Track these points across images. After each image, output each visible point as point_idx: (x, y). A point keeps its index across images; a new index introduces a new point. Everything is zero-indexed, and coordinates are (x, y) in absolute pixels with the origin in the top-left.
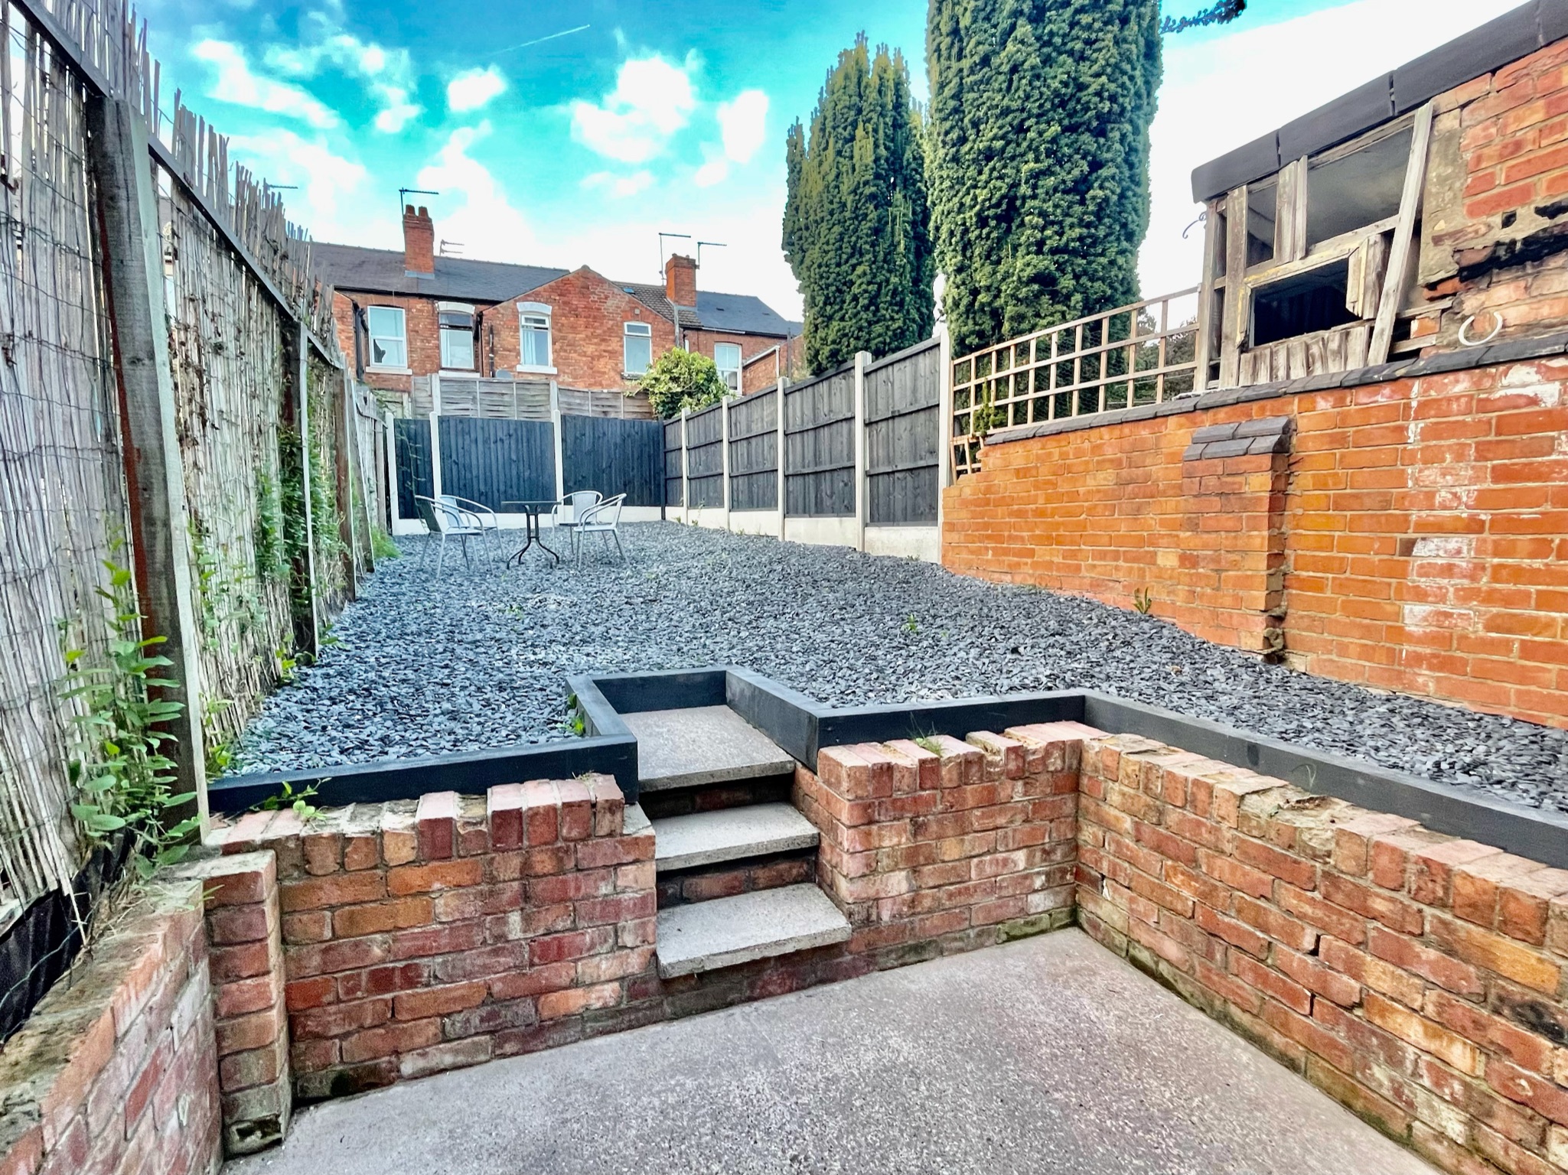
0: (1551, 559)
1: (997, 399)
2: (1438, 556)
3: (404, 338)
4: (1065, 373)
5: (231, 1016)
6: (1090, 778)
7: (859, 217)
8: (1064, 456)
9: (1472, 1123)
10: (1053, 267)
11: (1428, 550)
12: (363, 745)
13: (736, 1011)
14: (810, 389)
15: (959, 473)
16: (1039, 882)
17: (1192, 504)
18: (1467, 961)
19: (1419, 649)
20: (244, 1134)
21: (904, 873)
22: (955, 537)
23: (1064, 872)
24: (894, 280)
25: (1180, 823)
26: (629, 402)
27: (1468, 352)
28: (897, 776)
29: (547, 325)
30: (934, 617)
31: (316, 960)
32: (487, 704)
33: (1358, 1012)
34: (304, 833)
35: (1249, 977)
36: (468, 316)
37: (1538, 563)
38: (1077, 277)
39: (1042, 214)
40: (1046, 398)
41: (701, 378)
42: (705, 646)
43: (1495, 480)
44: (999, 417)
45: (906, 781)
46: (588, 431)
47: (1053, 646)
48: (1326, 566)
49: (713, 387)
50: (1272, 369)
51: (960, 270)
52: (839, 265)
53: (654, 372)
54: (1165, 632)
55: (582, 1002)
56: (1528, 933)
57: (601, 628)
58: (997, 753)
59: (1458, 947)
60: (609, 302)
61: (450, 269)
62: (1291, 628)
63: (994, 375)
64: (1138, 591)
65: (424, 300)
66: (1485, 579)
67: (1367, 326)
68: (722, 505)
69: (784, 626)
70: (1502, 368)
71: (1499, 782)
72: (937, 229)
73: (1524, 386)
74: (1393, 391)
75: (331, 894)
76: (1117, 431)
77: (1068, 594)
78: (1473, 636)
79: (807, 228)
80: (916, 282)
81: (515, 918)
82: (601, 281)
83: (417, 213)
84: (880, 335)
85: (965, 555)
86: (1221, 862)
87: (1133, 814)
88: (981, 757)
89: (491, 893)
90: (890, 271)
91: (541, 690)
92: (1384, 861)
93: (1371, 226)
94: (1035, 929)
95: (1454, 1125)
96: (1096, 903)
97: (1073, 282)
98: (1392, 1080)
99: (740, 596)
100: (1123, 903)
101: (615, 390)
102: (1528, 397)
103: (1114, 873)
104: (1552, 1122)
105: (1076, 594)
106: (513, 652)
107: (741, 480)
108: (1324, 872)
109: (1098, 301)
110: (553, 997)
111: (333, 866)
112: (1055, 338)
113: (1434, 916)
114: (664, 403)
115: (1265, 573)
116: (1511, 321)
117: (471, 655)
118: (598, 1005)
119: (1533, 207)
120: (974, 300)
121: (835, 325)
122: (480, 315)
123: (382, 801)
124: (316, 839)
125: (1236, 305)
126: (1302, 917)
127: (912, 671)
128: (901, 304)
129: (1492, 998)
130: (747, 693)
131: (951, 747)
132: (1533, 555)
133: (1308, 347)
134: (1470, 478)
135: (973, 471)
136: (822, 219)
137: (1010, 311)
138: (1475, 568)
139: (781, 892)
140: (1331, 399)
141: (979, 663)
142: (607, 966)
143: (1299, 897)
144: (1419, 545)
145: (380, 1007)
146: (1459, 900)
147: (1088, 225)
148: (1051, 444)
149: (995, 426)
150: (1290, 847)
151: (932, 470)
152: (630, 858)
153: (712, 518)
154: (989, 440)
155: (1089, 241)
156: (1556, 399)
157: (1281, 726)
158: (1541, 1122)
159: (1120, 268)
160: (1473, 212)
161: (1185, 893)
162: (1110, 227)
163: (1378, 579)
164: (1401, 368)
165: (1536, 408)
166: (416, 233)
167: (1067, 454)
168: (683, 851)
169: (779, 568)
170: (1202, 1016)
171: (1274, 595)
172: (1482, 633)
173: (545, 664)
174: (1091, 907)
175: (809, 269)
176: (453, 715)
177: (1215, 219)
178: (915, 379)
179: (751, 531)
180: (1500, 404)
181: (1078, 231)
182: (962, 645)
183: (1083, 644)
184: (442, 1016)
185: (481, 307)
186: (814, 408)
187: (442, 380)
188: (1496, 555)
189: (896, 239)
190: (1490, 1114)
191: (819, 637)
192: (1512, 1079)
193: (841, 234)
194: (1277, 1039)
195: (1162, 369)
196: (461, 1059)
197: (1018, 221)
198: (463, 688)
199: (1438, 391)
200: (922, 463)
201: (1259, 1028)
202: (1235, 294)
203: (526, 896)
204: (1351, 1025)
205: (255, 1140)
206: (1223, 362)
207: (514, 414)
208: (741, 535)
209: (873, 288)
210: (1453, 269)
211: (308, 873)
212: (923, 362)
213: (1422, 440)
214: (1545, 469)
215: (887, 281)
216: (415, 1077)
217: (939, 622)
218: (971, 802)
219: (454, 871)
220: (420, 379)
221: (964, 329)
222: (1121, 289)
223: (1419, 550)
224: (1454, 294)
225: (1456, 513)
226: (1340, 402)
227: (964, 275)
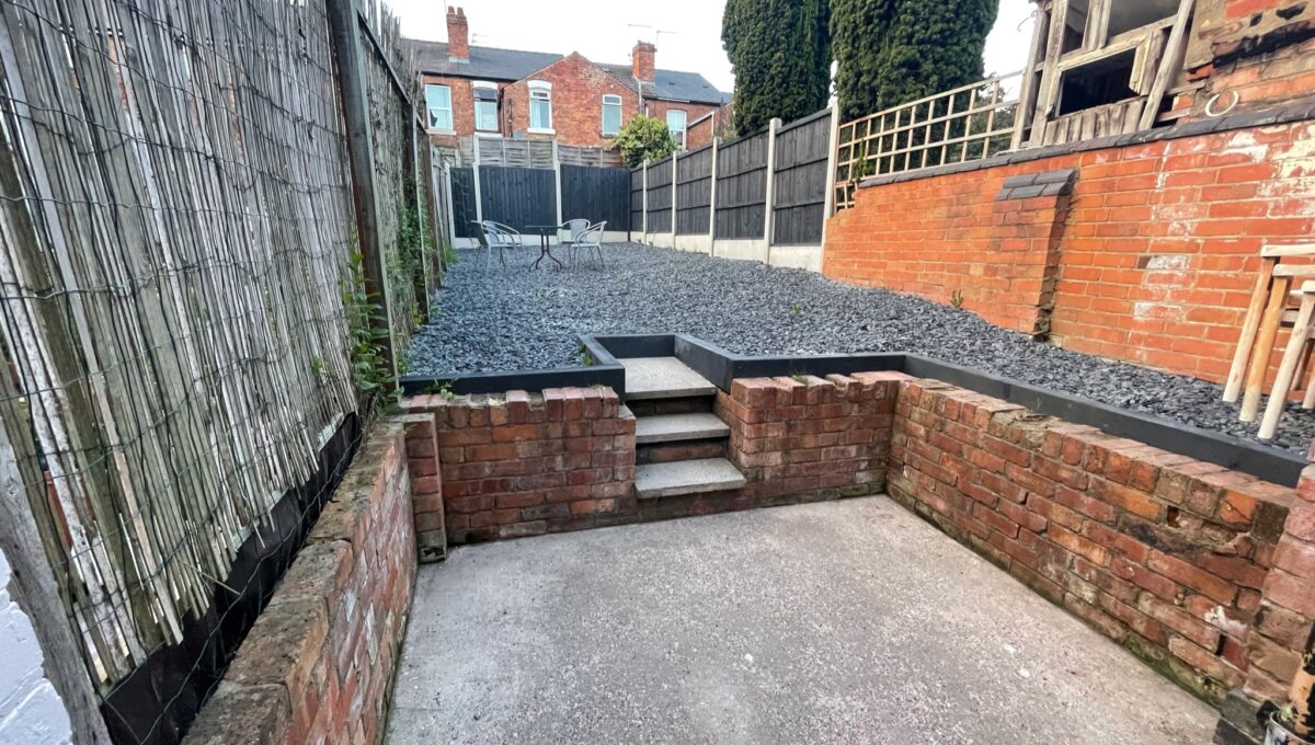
0: (1240, 271)
1: (870, 154)
2: (1164, 268)
3: (450, 109)
4: (919, 136)
5: (419, 494)
6: (902, 404)
7: (778, 14)
8: (912, 196)
9: (1098, 593)
10: (918, 55)
11: (1158, 264)
12: (467, 366)
13: (679, 521)
14: (736, 146)
15: (839, 208)
16: (863, 466)
17: (997, 232)
18: (1109, 503)
19: (1140, 332)
20: (428, 553)
21: (779, 453)
22: (832, 254)
23: (880, 461)
24: (802, 63)
25: (954, 430)
26: (607, 155)
27: (1210, 121)
28: (779, 395)
29: (549, 97)
30: (813, 306)
31: (456, 473)
32: (533, 348)
33: (1044, 535)
34: (449, 405)
35: (985, 518)
36: (492, 91)
37: (1230, 274)
38: (935, 62)
39: (914, 13)
40: (905, 154)
41: (657, 138)
42: (660, 321)
43: (1212, 215)
44: (871, 167)
45: (785, 399)
46: (578, 176)
47: (890, 326)
48: (1085, 275)
49: (666, 144)
50: (1069, 133)
51: (849, 57)
52: (761, 52)
53: (625, 133)
54: (969, 319)
55: (594, 508)
56: (1146, 486)
57: (594, 309)
58: (844, 385)
59: (1106, 497)
60: (593, 80)
61: (479, 55)
62: (1056, 317)
63: (868, 137)
64: (954, 292)
65: (463, 80)
66: (1193, 285)
67: (1142, 101)
68: (670, 231)
69: (712, 310)
70: (1230, 134)
71: (1165, 411)
72: (835, 25)
73: (1244, 146)
74: (1152, 150)
75: (463, 438)
76: (951, 179)
77: (907, 294)
78: (1178, 323)
79: (739, 24)
80: (818, 64)
81: (559, 459)
82: (586, 63)
83: (456, 13)
84: (789, 106)
85: (838, 267)
86: (976, 453)
87: (925, 426)
88: (832, 387)
89: (547, 445)
90: (799, 57)
91: (563, 342)
92: (1070, 448)
93: (1156, 23)
94: (859, 493)
95: (1088, 593)
96: (899, 479)
97: (932, 66)
98: (1057, 571)
99: (683, 291)
100: (914, 479)
101: (596, 146)
102: (1244, 155)
103: (911, 461)
104: (1143, 589)
105: (912, 293)
106: (543, 320)
107: (684, 213)
108: (1036, 456)
109: (949, 81)
110: (578, 503)
111: (464, 424)
112: (914, 109)
113: (1095, 479)
114: (631, 156)
115: (1041, 280)
116: (1244, 99)
117: (518, 322)
118: (603, 510)
119: (1275, 10)
120: (858, 80)
121: (757, 98)
122: (502, 91)
123: (486, 392)
124: (456, 408)
125: (1049, 85)
126: (1020, 483)
127: (795, 338)
128: (806, 82)
129: (1120, 524)
130: (689, 349)
131: (815, 381)
132: (1227, 269)
133: (1097, 116)
134: (1195, 213)
135: (849, 207)
136: (751, 16)
137: (883, 89)
138: (1188, 275)
139: (705, 462)
140: (1107, 156)
141: (840, 336)
142: (607, 489)
143: (1019, 472)
144: (1152, 260)
145: (489, 499)
146: (1110, 469)
147: (948, 21)
148: (905, 187)
149: (866, 175)
150: (1018, 442)
151: (820, 206)
152: (622, 431)
153: (663, 240)
154: (861, 184)
155: (948, 33)
156: (1263, 157)
157: (1032, 377)
158: (1136, 590)
159: (970, 54)
160: (1230, 14)
161: (952, 472)
162: (965, 22)
163: (1119, 284)
164: (1160, 133)
165: (1249, 164)
166: (456, 29)
167: (915, 195)
168: (650, 433)
169: (709, 274)
170: (954, 542)
171: (1047, 294)
172: (1185, 322)
173: (563, 328)
174: (895, 482)
175: (739, 56)
176: (515, 353)
177: (1042, 16)
178: (812, 139)
179: (690, 249)
180: (1224, 161)
181: (940, 25)
182: (829, 324)
183: (911, 325)
184: (520, 508)
185: (503, 85)
186: (739, 161)
187: (480, 140)
188: (1204, 268)
189: (804, 32)
190: (1110, 586)
191: (735, 318)
192: (1124, 567)
193: (765, 28)
194: (996, 552)
195: (989, 133)
196: (530, 531)
197: (895, 19)
198: (517, 339)
199: (1184, 150)
200: (813, 201)
201: (986, 547)
202: (1050, 75)
203: (565, 448)
204: (1039, 543)
205: (432, 556)
206: (1034, 128)
207: (528, 164)
208: (683, 251)
209: (786, 70)
210: (1210, 58)
211: (452, 426)
212: (819, 126)
213: (1166, 186)
214: (1247, 208)
215: (797, 64)
216: (507, 538)
217: (815, 309)
218: (824, 414)
219: (528, 431)
220: (465, 139)
221: (849, 102)
222: (969, 70)
223: (1150, 265)
224: (1207, 77)
225: (1182, 238)
226: (1113, 159)
227: (852, 61)
